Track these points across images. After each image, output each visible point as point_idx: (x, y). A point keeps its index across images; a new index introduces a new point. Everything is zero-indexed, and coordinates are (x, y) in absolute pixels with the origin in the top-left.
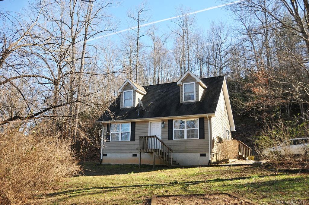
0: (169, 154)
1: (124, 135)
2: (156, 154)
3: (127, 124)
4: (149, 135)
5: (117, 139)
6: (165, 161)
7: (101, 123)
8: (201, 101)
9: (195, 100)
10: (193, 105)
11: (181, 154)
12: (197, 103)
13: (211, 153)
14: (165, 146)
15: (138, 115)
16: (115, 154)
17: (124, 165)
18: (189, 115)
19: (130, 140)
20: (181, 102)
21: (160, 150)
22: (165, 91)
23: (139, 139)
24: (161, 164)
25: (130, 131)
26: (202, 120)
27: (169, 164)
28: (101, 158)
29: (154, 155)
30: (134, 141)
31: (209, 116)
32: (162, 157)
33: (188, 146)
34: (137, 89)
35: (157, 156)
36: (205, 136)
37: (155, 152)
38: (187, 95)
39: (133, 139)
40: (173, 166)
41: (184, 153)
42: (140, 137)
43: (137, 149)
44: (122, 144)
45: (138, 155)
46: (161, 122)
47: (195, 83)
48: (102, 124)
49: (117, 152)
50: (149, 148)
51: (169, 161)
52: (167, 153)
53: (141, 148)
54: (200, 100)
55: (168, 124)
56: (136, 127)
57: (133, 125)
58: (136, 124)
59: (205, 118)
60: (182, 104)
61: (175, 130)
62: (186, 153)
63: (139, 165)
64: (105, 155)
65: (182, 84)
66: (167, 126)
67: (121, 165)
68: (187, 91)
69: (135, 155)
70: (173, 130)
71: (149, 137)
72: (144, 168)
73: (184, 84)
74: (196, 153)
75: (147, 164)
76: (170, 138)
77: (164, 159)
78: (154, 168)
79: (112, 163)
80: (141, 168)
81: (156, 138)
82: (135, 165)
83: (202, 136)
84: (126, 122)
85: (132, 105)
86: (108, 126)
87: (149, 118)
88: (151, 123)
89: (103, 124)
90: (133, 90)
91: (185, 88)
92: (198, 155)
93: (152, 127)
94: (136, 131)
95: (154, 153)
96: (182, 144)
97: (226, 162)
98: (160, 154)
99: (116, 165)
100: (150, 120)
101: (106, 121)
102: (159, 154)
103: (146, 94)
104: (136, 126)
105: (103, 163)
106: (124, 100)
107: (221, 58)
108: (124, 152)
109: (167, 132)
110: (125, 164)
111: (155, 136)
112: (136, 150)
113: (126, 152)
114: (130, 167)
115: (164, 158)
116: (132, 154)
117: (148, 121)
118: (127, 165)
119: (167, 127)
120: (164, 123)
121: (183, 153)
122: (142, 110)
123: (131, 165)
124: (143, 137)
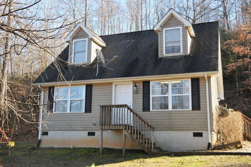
0: (146, 132)
1: (74, 104)
2: (126, 133)
3: (80, 87)
4: (113, 104)
5: (65, 109)
6: (142, 143)
7: (39, 86)
8: (192, 55)
9: (181, 53)
10: (180, 59)
11: (163, 132)
12: (185, 57)
13: (211, 131)
14: (142, 120)
15: (97, 75)
16: (60, 132)
17: (74, 149)
18: (176, 73)
19: (84, 111)
20: (160, 56)
21: (131, 126)
22: (132, 42)
23: (99, 109)
24: (133, 148)
25: (83, 97)
26: (195, 82)
27: (148, 148)
28: (39, 139)
29: (124, 135)
30: (91, 112)
31: (209, 75)
32: (137, 138)
33: (175, 120)
34: (94, 37)
35: (129, 136)
36: (201, 106)
37: (125, 129)
38: (169, 45)
39: (88, 109)
40: (155, 153)
41: (168, 132)
42: (101, 106)
43: (95, 125)
44: (71, 117)
45: (98, 133)
46: (132, 85)
47: (181, 28)
48: (41, 87)
49: (63, 129)
50: (113, 124)
51: (148, 144)
52: (142, 130)
53: (102, 124)
54: (189, 52)
55: (142, 87)
56: (93, 92)
57: (89, 88)
58: (93, 88)
59: (200, 79)
60: (161, 59)
61: (153, 96)
62: (171, 132)
63: (99, 149)
64: (45, 134)
65: (162, 29)
66: (142, 90)
67: (69, 149)
68: (169, 40)
69: (91, 134)
70: (151, 96)
71: (113, 106)
72: (107, 154)
73: (164, 29)
74: (187, 132)
75: (110, 147)
76: (146, 108)
77: (141, 140)
78: (123, 154)
79: (56, 146)
80: (102, 154)
81: (126, 109)
82: (92, 148)
83: (196, 106)
84: (78, 85)
85: (86, 61)
86: (51, 90)
87: (113, 79)
88: (116, 85)
89: (43, 87)
90: (87, 39)
91: (167, 35)
92: (190, 134)
93: (118, 91)
94: (93, 97)
95: (124, 131)
96: (165, 118)
97: (236, 146)
98: (134, 133)
99: (62, 149)
100: (114, 82)
101: (47, 83)
102: (131, 133)
103: (105, 46)
104: (93, 90)
105: (42, 145)
106: (74, 53)
107: (195, 6)
108: (75, 129)
109: (142, 100)
110: (76, 147)
111: (125, 106)
112: (93, 126)
113: (78, 129)
114: (85, 152)
115: (140, 138)
116: (86, 133)
117: (111, 84)
118: (79, 148)
119: (142, 92)
120: (136, 86)
121: (166, 132)
122: (102, 67)
123: (85, 149)
124: (105, 107)
